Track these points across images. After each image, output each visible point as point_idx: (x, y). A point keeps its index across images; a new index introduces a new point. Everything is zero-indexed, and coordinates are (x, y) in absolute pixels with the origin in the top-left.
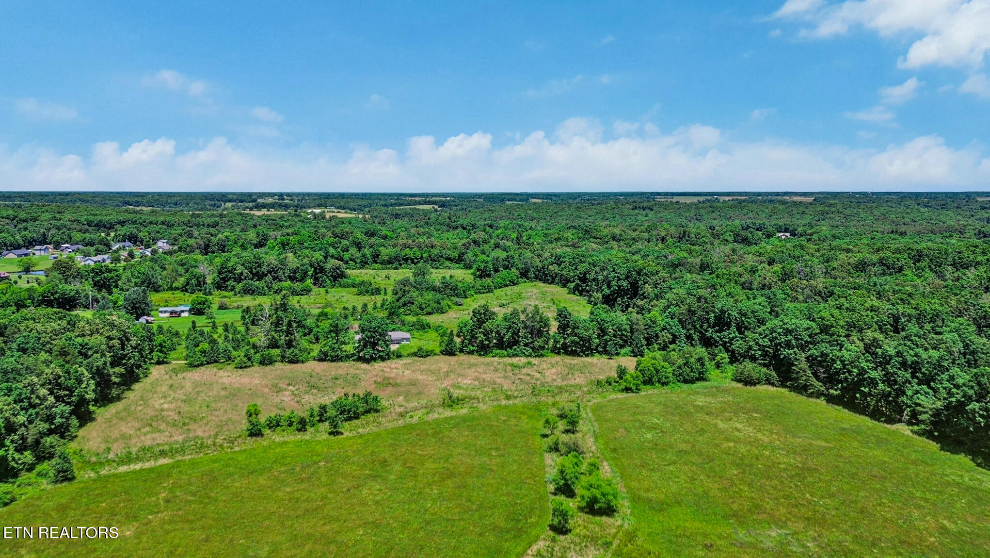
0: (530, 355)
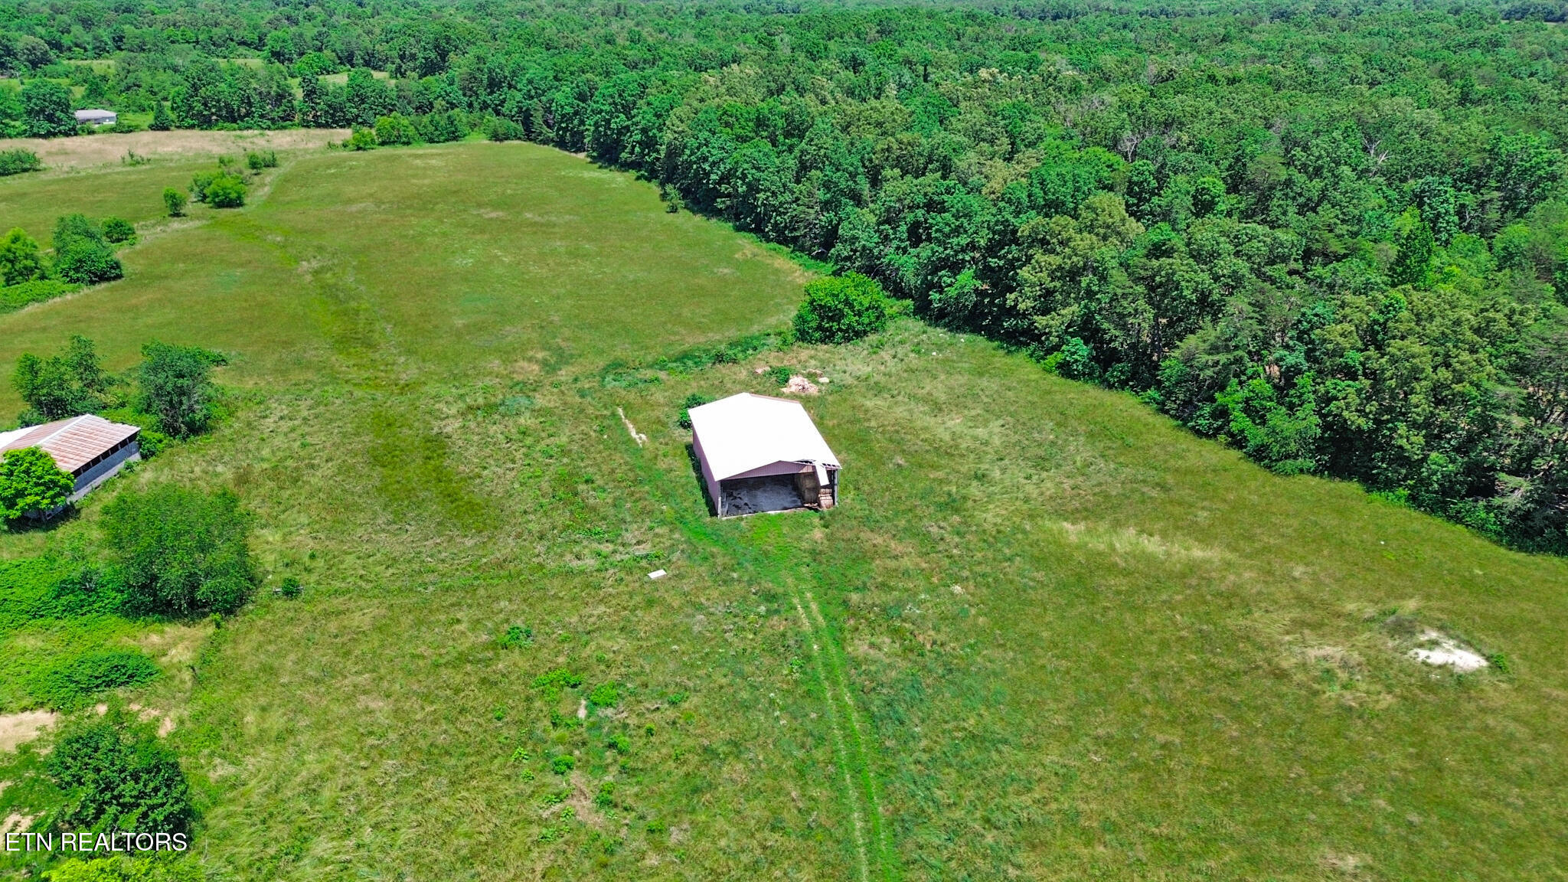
0: (269, 128)
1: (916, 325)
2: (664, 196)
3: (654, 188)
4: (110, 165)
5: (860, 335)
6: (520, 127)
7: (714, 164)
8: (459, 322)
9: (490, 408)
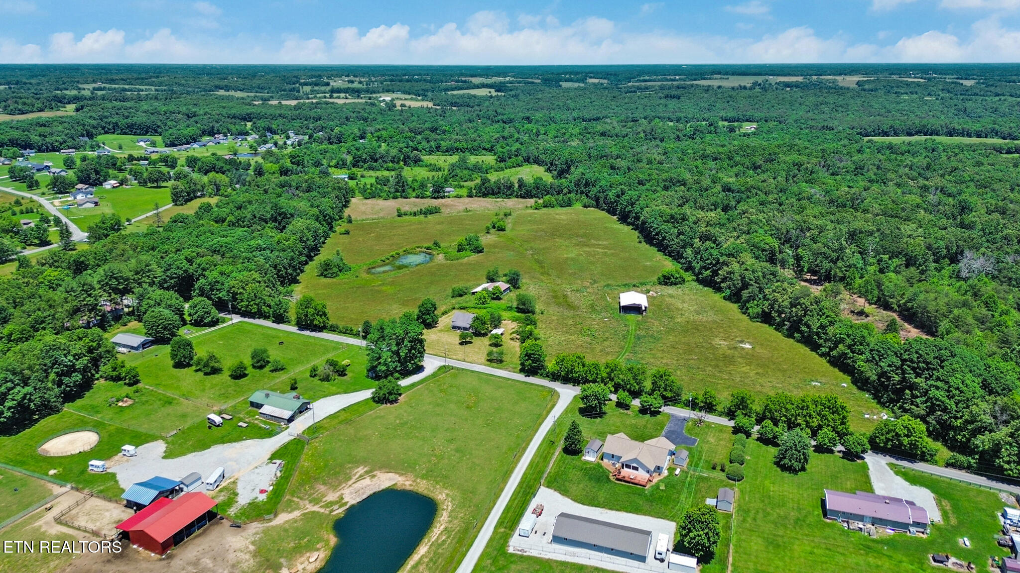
0: (505, 198)
1: (695, 283)
2: (638, 237)
3: (636, 233)
4: (460, 212)
5: (675, 284)
6: (594, 203)
7: (654, 229)
8: (571, 272)
9: (577, 291)
